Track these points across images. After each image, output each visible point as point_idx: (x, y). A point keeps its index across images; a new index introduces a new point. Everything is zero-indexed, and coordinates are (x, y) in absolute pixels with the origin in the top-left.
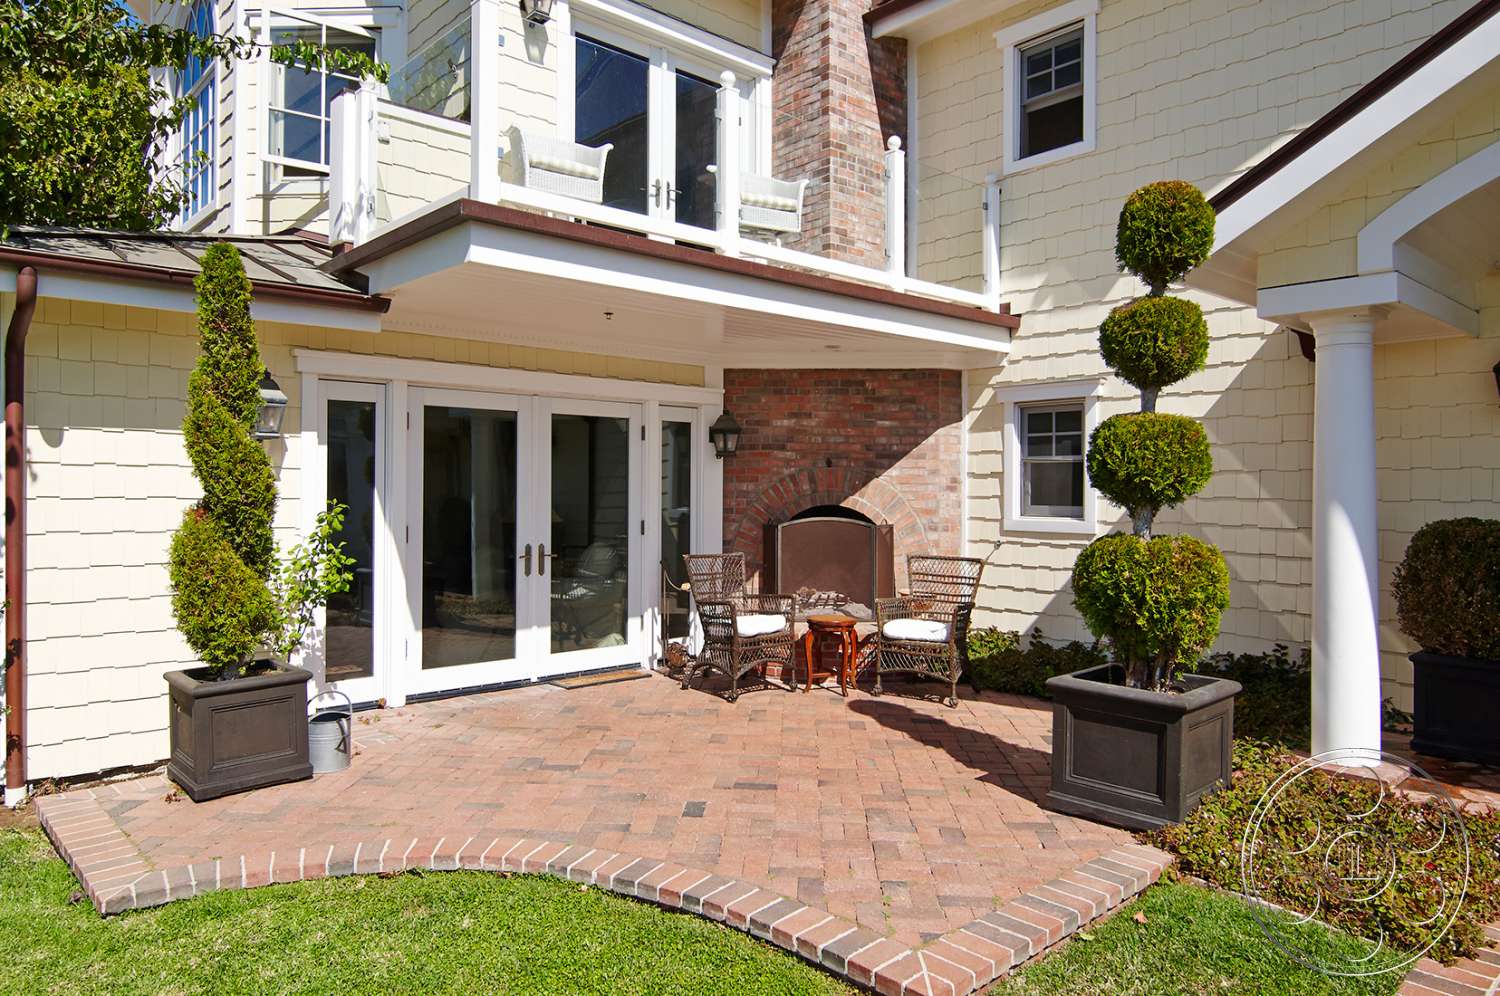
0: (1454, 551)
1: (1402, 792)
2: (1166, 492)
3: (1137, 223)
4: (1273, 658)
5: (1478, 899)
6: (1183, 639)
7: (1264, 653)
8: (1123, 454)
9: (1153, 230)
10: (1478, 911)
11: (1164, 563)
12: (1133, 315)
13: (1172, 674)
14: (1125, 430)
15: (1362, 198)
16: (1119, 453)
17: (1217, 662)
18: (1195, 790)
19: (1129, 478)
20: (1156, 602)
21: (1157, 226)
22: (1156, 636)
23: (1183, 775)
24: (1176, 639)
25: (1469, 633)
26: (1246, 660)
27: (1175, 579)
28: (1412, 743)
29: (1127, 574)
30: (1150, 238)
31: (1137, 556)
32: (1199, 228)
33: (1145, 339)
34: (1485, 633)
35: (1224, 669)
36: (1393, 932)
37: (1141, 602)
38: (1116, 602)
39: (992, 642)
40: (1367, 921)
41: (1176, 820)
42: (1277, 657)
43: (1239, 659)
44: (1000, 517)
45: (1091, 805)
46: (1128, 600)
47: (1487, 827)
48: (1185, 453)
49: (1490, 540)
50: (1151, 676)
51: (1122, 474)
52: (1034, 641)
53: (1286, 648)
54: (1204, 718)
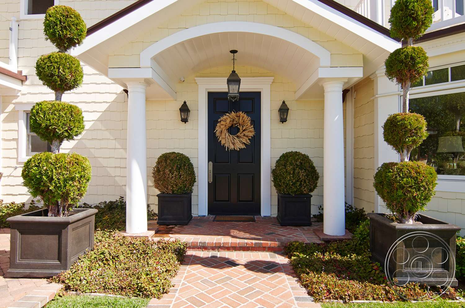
0: (169, 161)
1: (152, 239)
2: (64, 134)
3: (51, 19)
4: (119, 201)
5: (171, 270)
6: (70, 194)
7: (116, 200)
8: (44, 116)
9: (58, 23)
10: (170, 275)
11: (62, 162)
12: (49, 57)
13: (67, 209)
14: (45, 106)
15: (142, 42)
16: (43, 116)
17: (101, 205)
18: (76, 254)
19: (47, 127)
20: (58, 179)
21: (60, 22)
22: (59, 194)
23: (69, 250)
24: (68, 194)
25: (172, 186)
26: (111, 203)
27: (66, 169)
28: (157, 222)
29: (45, 168)
30: (57, 26)
31: (50, 160)
32: (78, 28)
33: (54, 68)
34: (176, 185)
35: (103, 207)
36: (143, 292)
37: (51, 179)
38: (40, 181)
39: (12, 208)
40: (134, 290)
41: (65, 268)
42: (120, 201)
43: (108, 203)
44: (16, 157)
45: (28, 271)
46: (45, 179)
47: (175, 245)
48: (73, 118)
49: (178, 158)
50: (58, 211)
51: (43, 125)
52: (32, 206)
53: (123, 197)
54: (80, 225)
